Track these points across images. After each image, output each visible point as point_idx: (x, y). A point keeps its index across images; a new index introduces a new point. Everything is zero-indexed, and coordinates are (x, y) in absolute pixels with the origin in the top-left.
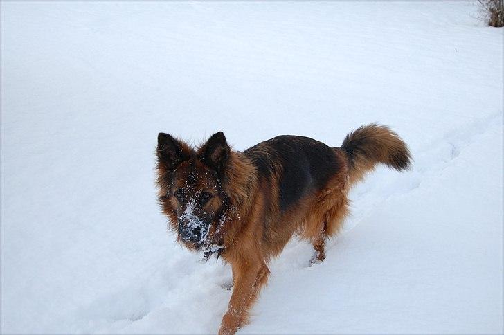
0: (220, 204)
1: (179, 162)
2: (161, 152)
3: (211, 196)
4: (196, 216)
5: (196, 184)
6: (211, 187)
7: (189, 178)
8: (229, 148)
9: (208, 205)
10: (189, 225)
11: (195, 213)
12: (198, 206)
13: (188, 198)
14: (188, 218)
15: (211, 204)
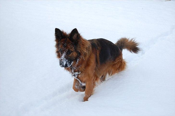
0: (76, 54)
1: (62, 39)
2: (56, 35)
3: (72, 52)
4: (65, 58)
5: (66, 47)
6: (72, 48)
7: (64, 45)
8: (79, 34)
9: (71, 55)
10: (62, 61)
11: (65, 57)
12: (67, 55)
13: (63, 52)
14: (62, 59)
15: (72, 54)
